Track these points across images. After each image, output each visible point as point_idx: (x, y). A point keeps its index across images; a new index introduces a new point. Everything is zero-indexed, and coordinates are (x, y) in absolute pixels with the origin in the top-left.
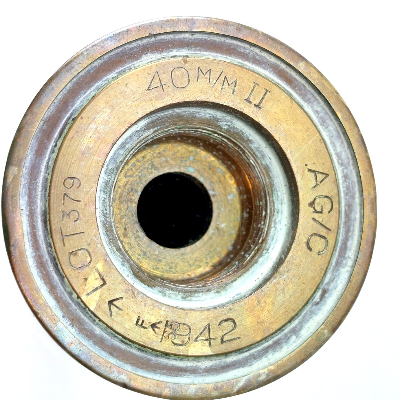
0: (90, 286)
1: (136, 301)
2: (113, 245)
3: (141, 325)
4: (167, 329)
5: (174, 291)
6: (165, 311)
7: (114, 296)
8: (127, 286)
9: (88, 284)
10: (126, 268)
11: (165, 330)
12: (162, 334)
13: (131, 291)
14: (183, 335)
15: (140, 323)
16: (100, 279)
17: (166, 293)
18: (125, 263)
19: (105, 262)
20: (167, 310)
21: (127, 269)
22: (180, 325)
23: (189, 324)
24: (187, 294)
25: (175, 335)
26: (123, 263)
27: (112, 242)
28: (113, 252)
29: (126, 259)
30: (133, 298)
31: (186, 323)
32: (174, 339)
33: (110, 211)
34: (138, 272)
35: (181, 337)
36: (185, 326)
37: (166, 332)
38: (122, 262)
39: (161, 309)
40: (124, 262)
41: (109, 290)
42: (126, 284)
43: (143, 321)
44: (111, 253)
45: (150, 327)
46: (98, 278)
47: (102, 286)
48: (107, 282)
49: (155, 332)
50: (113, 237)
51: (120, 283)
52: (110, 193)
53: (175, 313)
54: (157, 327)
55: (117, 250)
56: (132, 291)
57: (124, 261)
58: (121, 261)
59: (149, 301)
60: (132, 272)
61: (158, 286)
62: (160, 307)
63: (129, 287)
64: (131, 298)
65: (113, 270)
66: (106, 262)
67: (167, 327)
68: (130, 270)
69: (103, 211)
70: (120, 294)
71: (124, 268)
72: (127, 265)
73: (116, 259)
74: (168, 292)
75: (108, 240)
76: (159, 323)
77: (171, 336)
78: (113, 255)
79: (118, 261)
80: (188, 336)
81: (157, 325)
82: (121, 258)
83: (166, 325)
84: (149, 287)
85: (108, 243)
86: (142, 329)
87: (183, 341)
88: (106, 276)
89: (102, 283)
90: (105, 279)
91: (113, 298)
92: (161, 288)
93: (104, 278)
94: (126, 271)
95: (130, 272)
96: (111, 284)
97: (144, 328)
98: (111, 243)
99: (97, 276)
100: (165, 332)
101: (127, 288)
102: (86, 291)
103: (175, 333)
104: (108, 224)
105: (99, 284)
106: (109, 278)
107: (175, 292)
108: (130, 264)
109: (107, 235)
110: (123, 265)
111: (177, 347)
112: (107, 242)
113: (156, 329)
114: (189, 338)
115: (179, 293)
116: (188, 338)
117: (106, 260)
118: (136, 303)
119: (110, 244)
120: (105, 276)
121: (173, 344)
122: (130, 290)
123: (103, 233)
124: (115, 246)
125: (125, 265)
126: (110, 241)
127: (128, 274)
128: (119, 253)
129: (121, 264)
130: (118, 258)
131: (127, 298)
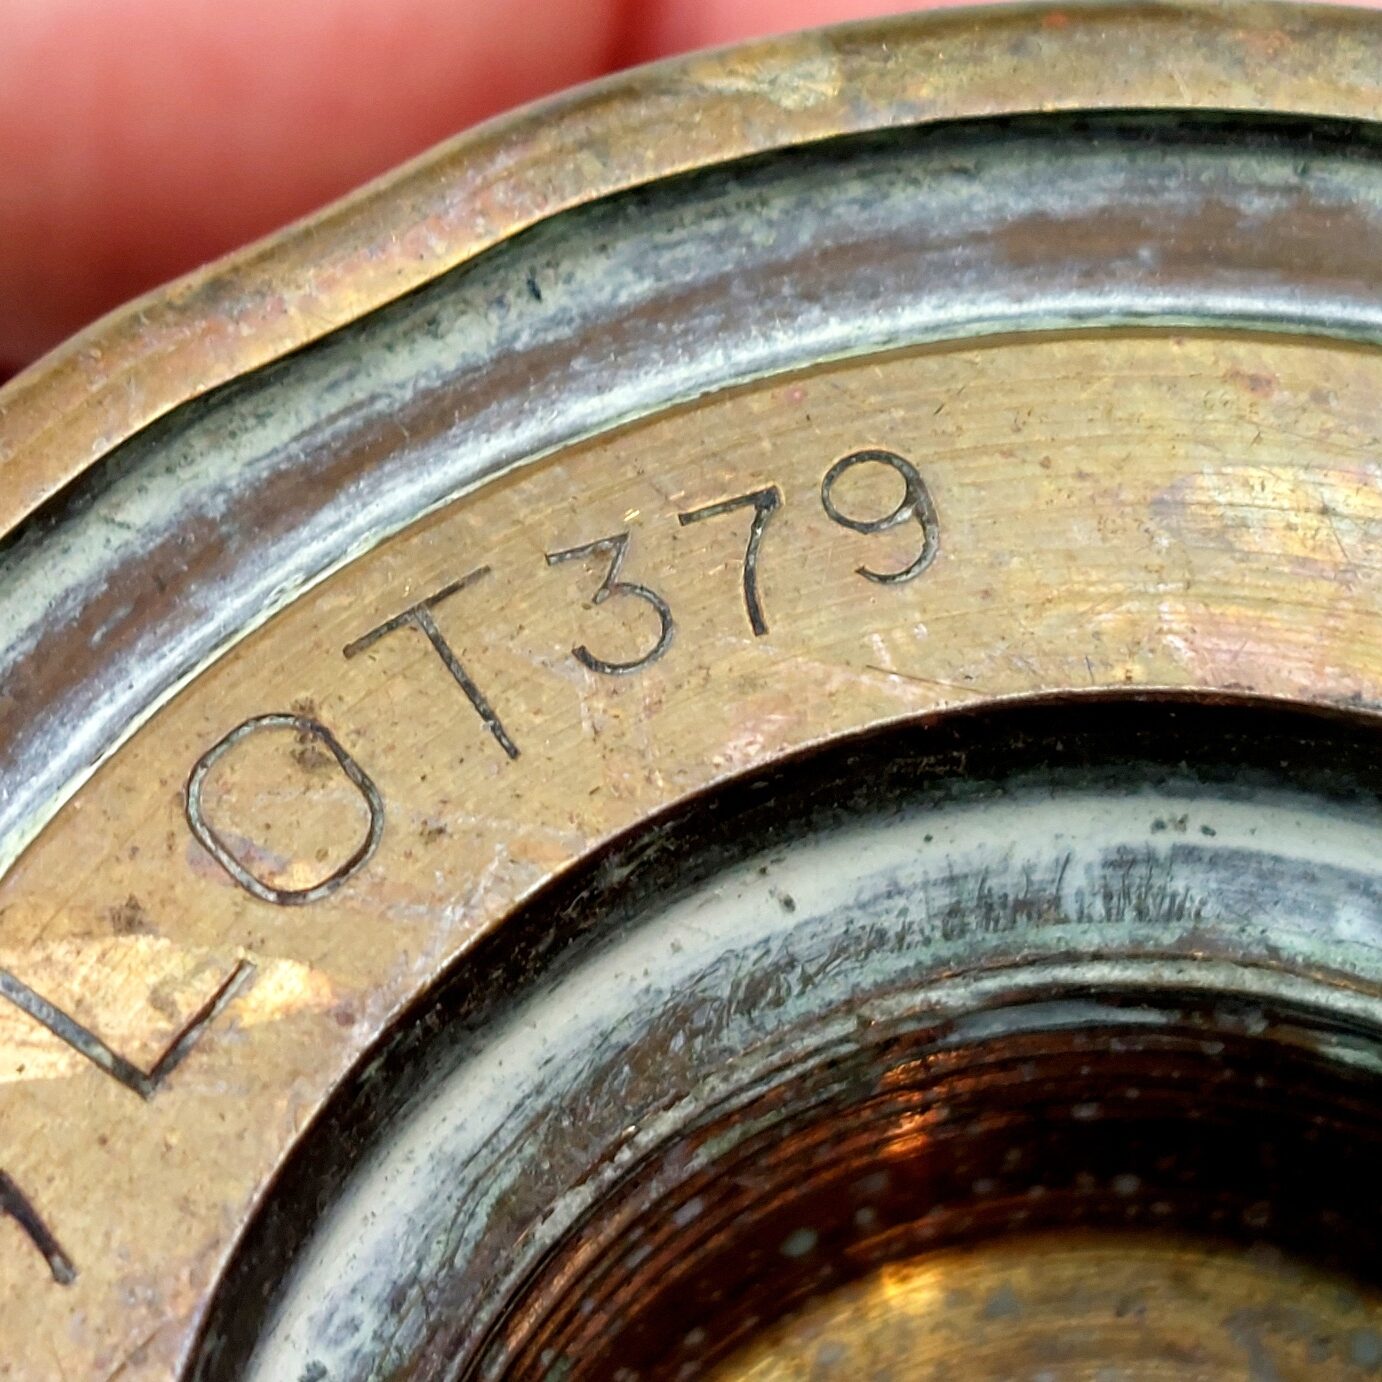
0: (83, 971)
2: (530, 1150)
7: (58, 1201)
8: (185, 1275)
9: (93, 951)
10: (377, 1336)
13: (151, 1325)
16: (164, 1025)
18: (414, 1316)
19: (327, 1013)
21: (369, 1347)
26: (414, 1292)
27: (557, 1132)
28: (471, 1173)
29: (448, 1304)
30: (100, 1364)
33: (807, 1023)
38: (414, 1280)
40: (424, 1293)
41: (103, 1141)
42: (202, 1256)
44: (463, 1156)
46: (171, 1016)
47: (126, 1073)
48: (162, 1098)
50: (600, 1129)
51: (185, 1205)
52: (964, 971)
55: (501, 1202)
56: (151, 1339)
57: (432, 1295)
58: (426, 1271)
63: (176, 1295)
64: (90, 1355)
66: (333, 1024)
69: (792, 963)
70: (98, 1240)
71: (370, 1323)
72: (407, 1332)
73: (420, 1220)
75: (561, 1096)
78: (450, 1187)
79: (415, 1243)
82: (448, 1262)
85: (540, 1103)
88: (209, 1071)
89: (142, 1059)
90: (189, 1077)
91: (45, 1204)
93: (196, 1060)
94: (352, 1343)
96: (155, 1135)
98: (543, 1129)
99: (189, 1004)
101: (168, 1285)
102: (37, 955)
104: (698, 1042)
105: (125, 1040)
106: (204, 1101)
108: (422, 1355)
109: (600, 1076)
110: (396, 1303)
112: (539, 1090)
117: (347, 1019)
119: (532, 1127)
120: (205, 1059)
122: (158, 1313)
123: (605, 1036)
124: (531, 1172)
125: (401, 1321)
126: (558, 1119)
127: (332, 1371)
128: (489, 1228)
129: (401, 1282)
130: (443, 1238)
131: (78, 1316)
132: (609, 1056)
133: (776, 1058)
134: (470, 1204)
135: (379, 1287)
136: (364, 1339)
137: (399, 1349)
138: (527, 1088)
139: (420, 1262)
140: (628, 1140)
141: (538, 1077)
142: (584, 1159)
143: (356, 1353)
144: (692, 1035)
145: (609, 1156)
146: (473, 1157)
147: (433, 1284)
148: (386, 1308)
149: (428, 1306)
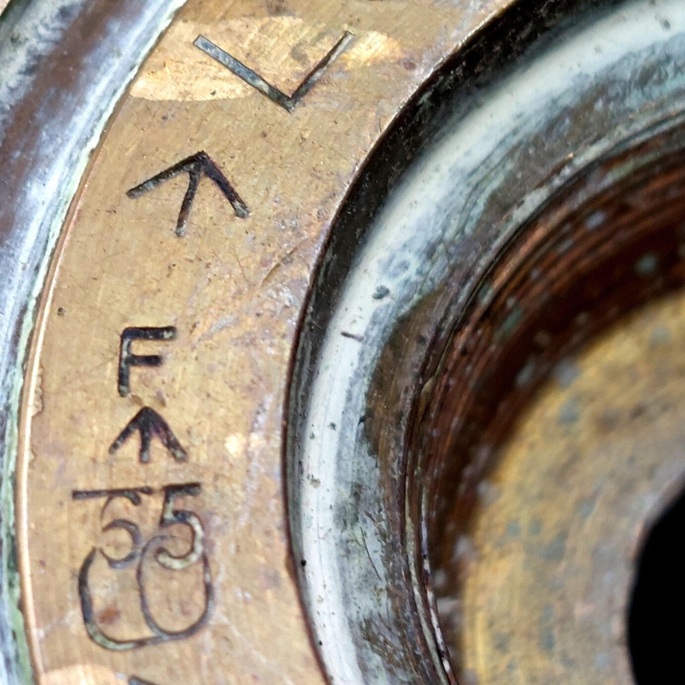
0: (251, 36)
1: (252, 286)
2: (510, 166)
3: (134, 360)
4: (154, 504)
5: (387, 559)
6: (248, 456)
7: (238, 170)
8: (314, 213)
9: (256, 25)
10: (419, 272)
11: (144, 497)
12: (120, 485)
13: (295, 242)
14: (144, 606)
15: (141, 348)
16: (299, 68)
17: (360, 524)
18: (441, 261)
19: (399, 63)
20: (255, 463)
21: (414, 278)
22: (200, 567)
23: (218, 615)
24: (397, 643)
25: (131, 557)
26: (441, 247)
27: (527, 157)
28: (475, 179)
29: (462, 254)
30: (264, 263)
31: (218, 593)
32: (112, 563)
34: (421, 340)
35: (134, 595)
36: (199, 596)
37: (136, 501)
38: (441, 240)
39: (252, 430)
40: (446, 248)
41: (264, 135)
42: (324, 202)
43: (153, 361)
45: (134, 411)
46: (304, 64)
47: (277, 97)
48: (299, 111)
49: (115, 446)
50: (552, 154)
51: (314, 173)
53: (254, 511)
54: (144, 446)
55: (493, 198)
56: (295, 249)
57: (452, 249)
58: (449, 234)
59: (272, 351)
60: (406, 308)
61: (385, 467)
62: (261, 419)
63: (310, 224)
64: (258, 258)
65: (372, 115)
66: (401, 68)
67: (167, 500)
68: (416, 297)
69: (668, 59)
70: (262, 193)
71: (415, 265)
72: (438, 270)
73: (444, 206)
74: (371, 529)
75: (527, 136)
76: (172, 445)
77: (123, 536)
79: (441, 219)
80: (147, 633)
81: (157, 444)
82: (461, 231)
83: (170, 491)
84: (362, 420)
85: (515, 140)
86: (111, 371)
87: (111, 615)
88: (328, 95)
89: (287, 90)
90: (316, 100)
91: (229, 171)
92: (374, 485)
93: (321, 89)
94: (404, 276)
95: (407, 299)
96: (296, 132)
97: (123, 379)
98: (517, 154)
99: (315, 56)
100: (134, 495)
101: (305, 218)
102: (222, 27)
103: (144, 550)
104: (611, 106)
105: (276, 77)
106: (325, 112)
107: (382, 571)
108: (446, 283)
109: (552, 125)
110: (430, 253)
111: (72, 595)
112: (515, 132)
113: (133, 443)
114: (141, 643)
115: (384, 598)
116: (135, 636)
117: (411, 66)
118: (240, 292)
119: (510, 154)
120: (325, 88)
121: (78, 565)
122: (299, 235)
123: (554, 101)
124: (511, 180)
125: (433, 264)
126: (526, 149)
127: (392, 292)
128: (485, 211)
129: (433, 241)
130: (458, 216)
131: (250, 236)
132: (556, 113)
133: (659, 116)
134: (474, 198)
135: (420, 244)
136: (411, 273)
137: (432, 280)
138: (507, 131)
139: (444, 230)
140: (569, 162)
141: (513, 124)
142: (543, 172)
143: (407, 281)
144: (608, 101)
145: (557, 171)
146: (475, 171)
147: (452, 243)
148: (424, 256)
149: (449, 255)
